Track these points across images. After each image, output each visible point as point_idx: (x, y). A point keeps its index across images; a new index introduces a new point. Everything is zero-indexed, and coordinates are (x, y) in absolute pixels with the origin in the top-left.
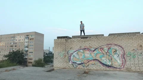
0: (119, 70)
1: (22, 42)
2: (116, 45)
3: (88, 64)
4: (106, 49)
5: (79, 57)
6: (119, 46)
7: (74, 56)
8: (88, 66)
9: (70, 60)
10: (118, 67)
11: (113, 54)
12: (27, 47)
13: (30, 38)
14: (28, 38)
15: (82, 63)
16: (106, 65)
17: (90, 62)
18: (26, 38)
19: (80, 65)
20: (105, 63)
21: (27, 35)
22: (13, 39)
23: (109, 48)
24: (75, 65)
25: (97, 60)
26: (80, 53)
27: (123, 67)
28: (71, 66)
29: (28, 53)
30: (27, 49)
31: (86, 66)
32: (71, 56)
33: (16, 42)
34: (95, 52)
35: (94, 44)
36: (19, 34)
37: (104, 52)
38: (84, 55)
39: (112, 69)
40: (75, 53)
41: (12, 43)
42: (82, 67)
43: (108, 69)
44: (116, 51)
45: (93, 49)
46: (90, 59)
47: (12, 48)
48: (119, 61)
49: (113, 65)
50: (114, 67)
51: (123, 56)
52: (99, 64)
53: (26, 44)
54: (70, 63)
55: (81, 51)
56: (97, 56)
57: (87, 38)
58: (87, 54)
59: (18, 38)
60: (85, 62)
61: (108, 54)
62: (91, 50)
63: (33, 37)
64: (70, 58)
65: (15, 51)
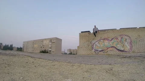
0: (128, 53)
1: (48, 45)
2: (126, 35)
3: (107, 50)
4: (120, 38)
5: (100, 46)
6: (128, 36)
7: (96, 45)
8: (107, 52)
9: (93, 48)
10: (128, 51)
11: (124, 42)
12: (51, 48)
13: (52, 42)
14: (51, 42)
15: (103, 50)
16: (120, 50)
17: (109, 49)
18: (50, 42)
19: (101, 52)
20: (120, 49)
21: (51, 40)
22: (42, 42)
23: (122, 38)
24: (97, 52)
25: (114, 47)
26: (100, 43)
27: (130, 51)
28: (94, 53)
29: (51, 52)
30: (50, 49)
31: (106, 52)
32: (93, 45)
33: (44, 44)
34: (112, 41)
35: (111, 35)
36: (45, 39)
37: (118, 41)
38: (104, 44)
39: (124, 53)
40: (97, 42)
41: (42, 45)
42: (103, 53)
43: (121, 53)
44: (126, 40)
45: (111, 39)
46: (109, 47)
47: (41, 48)
48: (128, 47)
49: (125, 50)
50: (126, 51)
51: (131, 43)
52: (115, 50)
53: (50, 46)
54: (93, 51)
55: (102, 41)
56: (114, 44)
57: (105, 31)
58: (106, 43)
59: (45, 42)
60: (105, 49)
61: (121, 42)
62: (109, 40)
63: (55, 41)
64: (93, 47)
65: (43, 50)
